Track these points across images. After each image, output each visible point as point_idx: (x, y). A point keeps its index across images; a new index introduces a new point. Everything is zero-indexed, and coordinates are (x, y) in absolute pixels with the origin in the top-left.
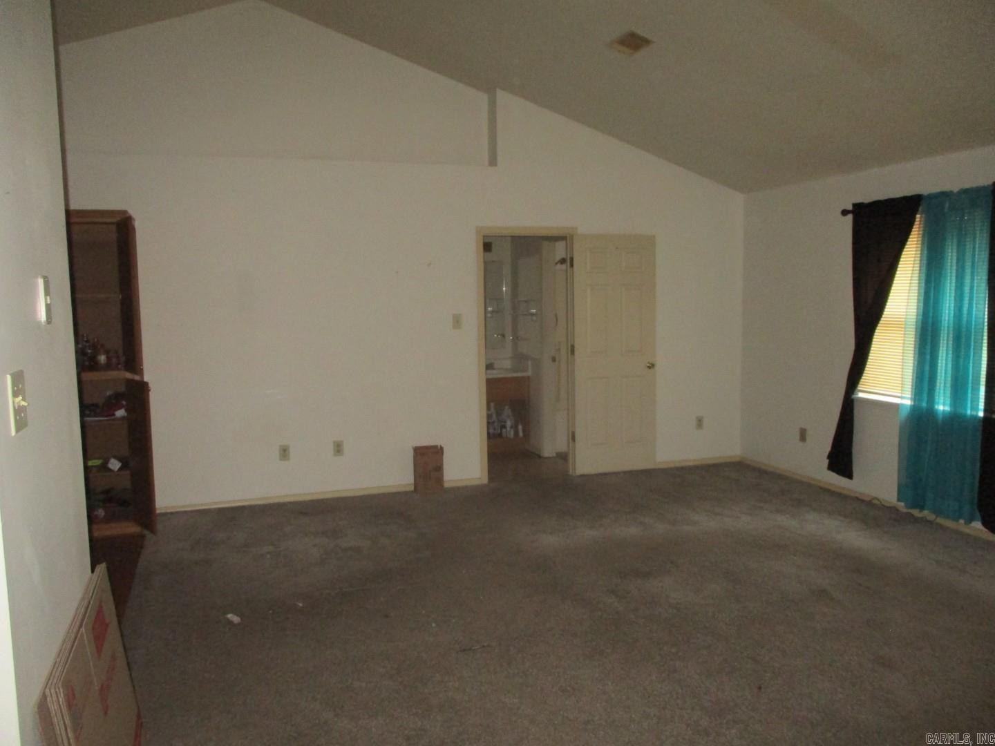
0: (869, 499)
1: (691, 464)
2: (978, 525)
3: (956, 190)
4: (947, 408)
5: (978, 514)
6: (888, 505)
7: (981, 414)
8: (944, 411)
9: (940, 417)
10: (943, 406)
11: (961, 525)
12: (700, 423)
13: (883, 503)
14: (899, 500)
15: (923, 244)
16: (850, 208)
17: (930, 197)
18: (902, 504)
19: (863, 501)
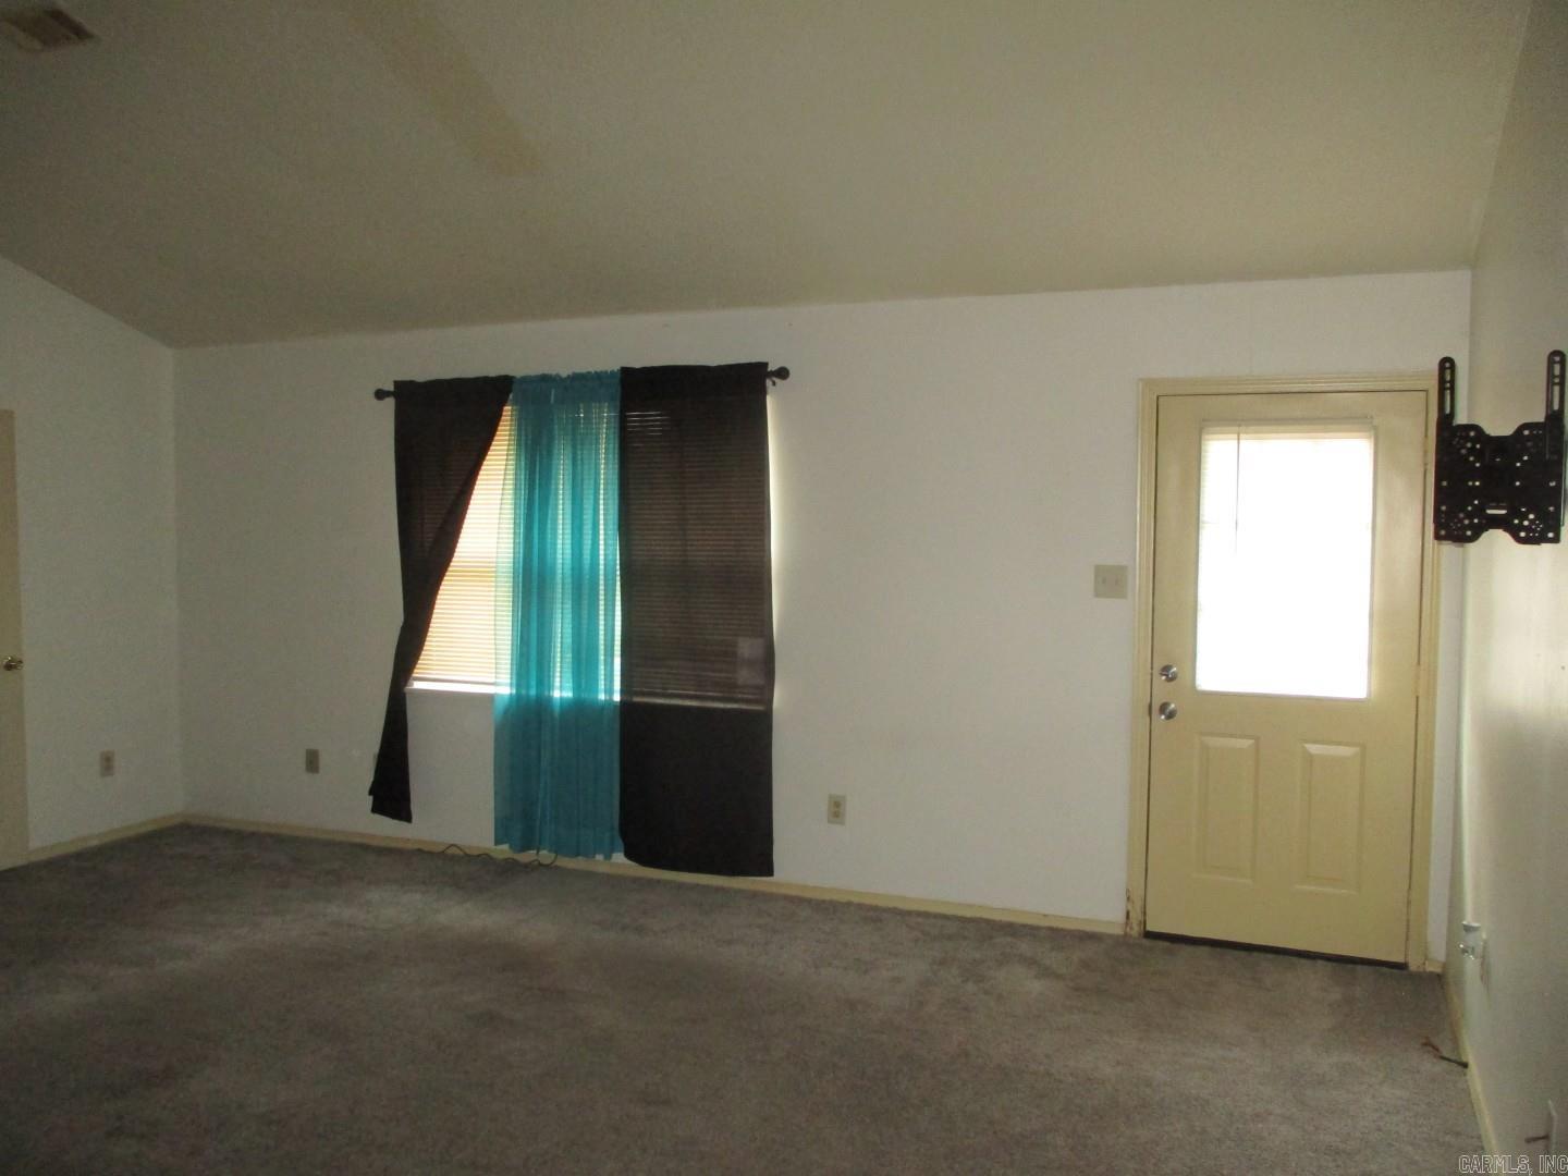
0: (440, 850)
1: (95, 843)
2: (619, 857)
3: (564, 373)
4: (568, 694)
5: (619, 842)
6: (476, 853)
7: (617, 698)
8: (561, 698)
9: (557, 709)
10: (561, 691)
11: (599, 864)
12: (107, 764)
13: (468, 852)
14: (497, 842)
15: (519, 444)
16: (391, 388)
17: (525, 380)
18: (505, 847)
19: (430, 853)
